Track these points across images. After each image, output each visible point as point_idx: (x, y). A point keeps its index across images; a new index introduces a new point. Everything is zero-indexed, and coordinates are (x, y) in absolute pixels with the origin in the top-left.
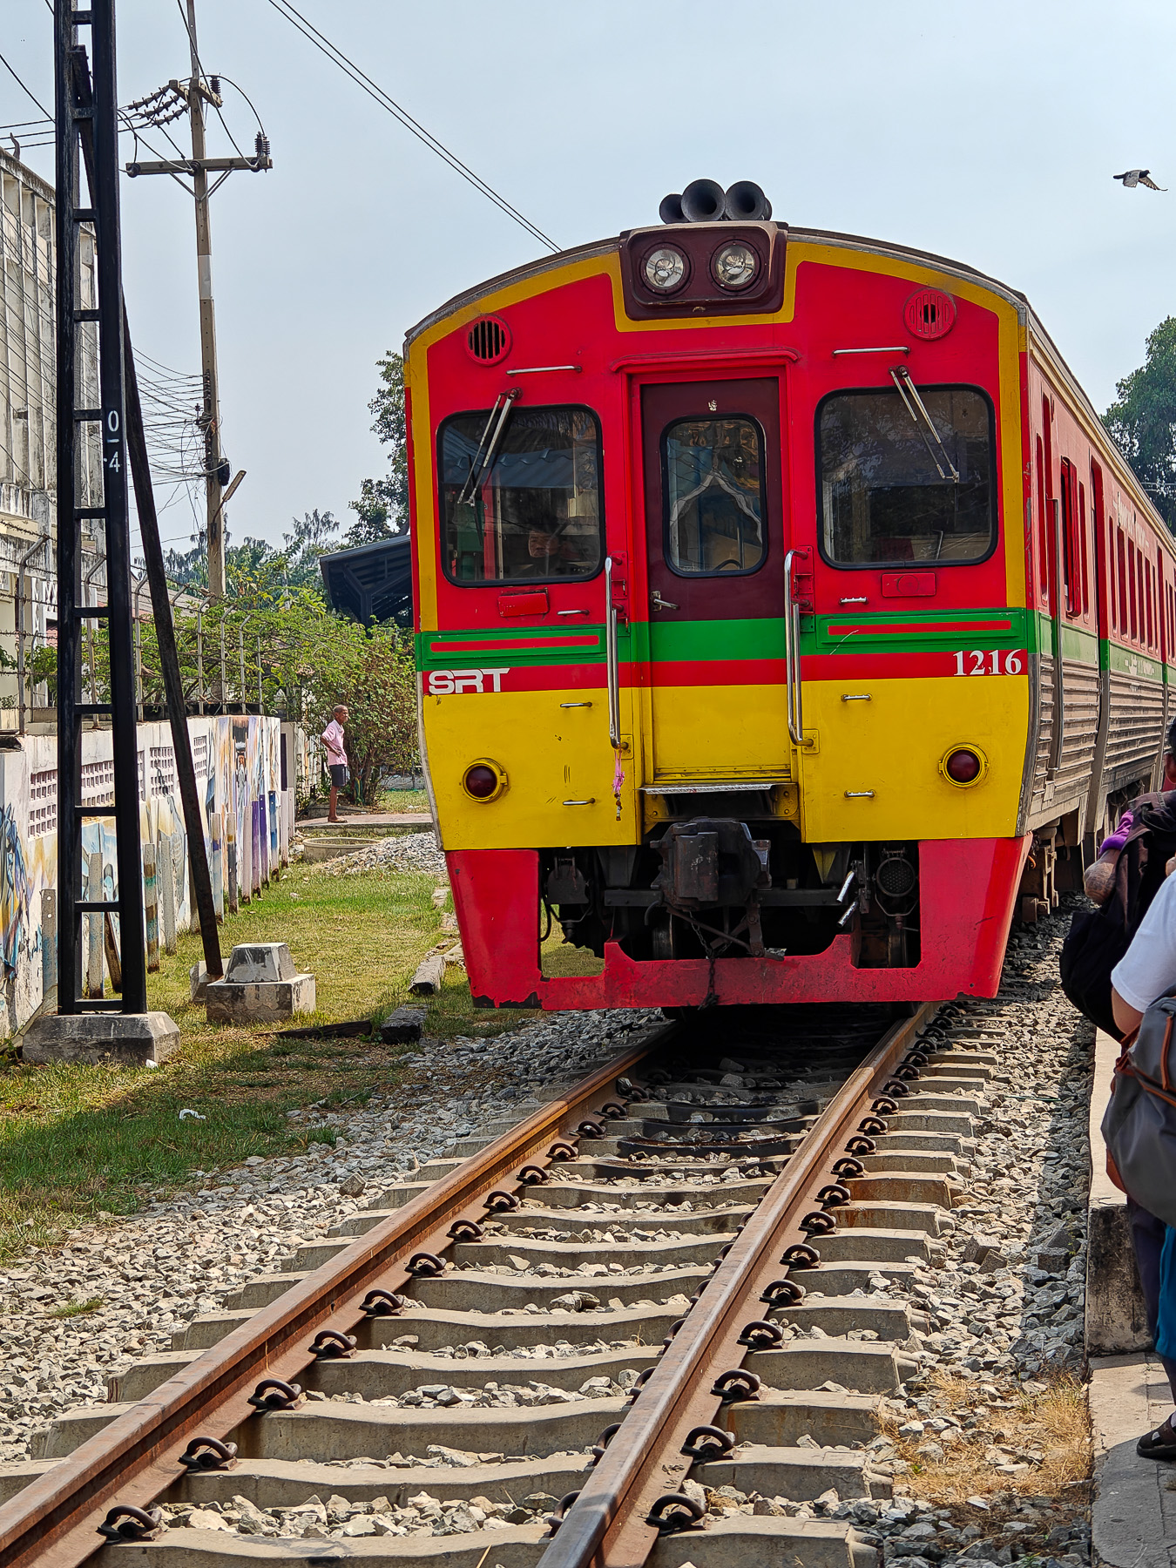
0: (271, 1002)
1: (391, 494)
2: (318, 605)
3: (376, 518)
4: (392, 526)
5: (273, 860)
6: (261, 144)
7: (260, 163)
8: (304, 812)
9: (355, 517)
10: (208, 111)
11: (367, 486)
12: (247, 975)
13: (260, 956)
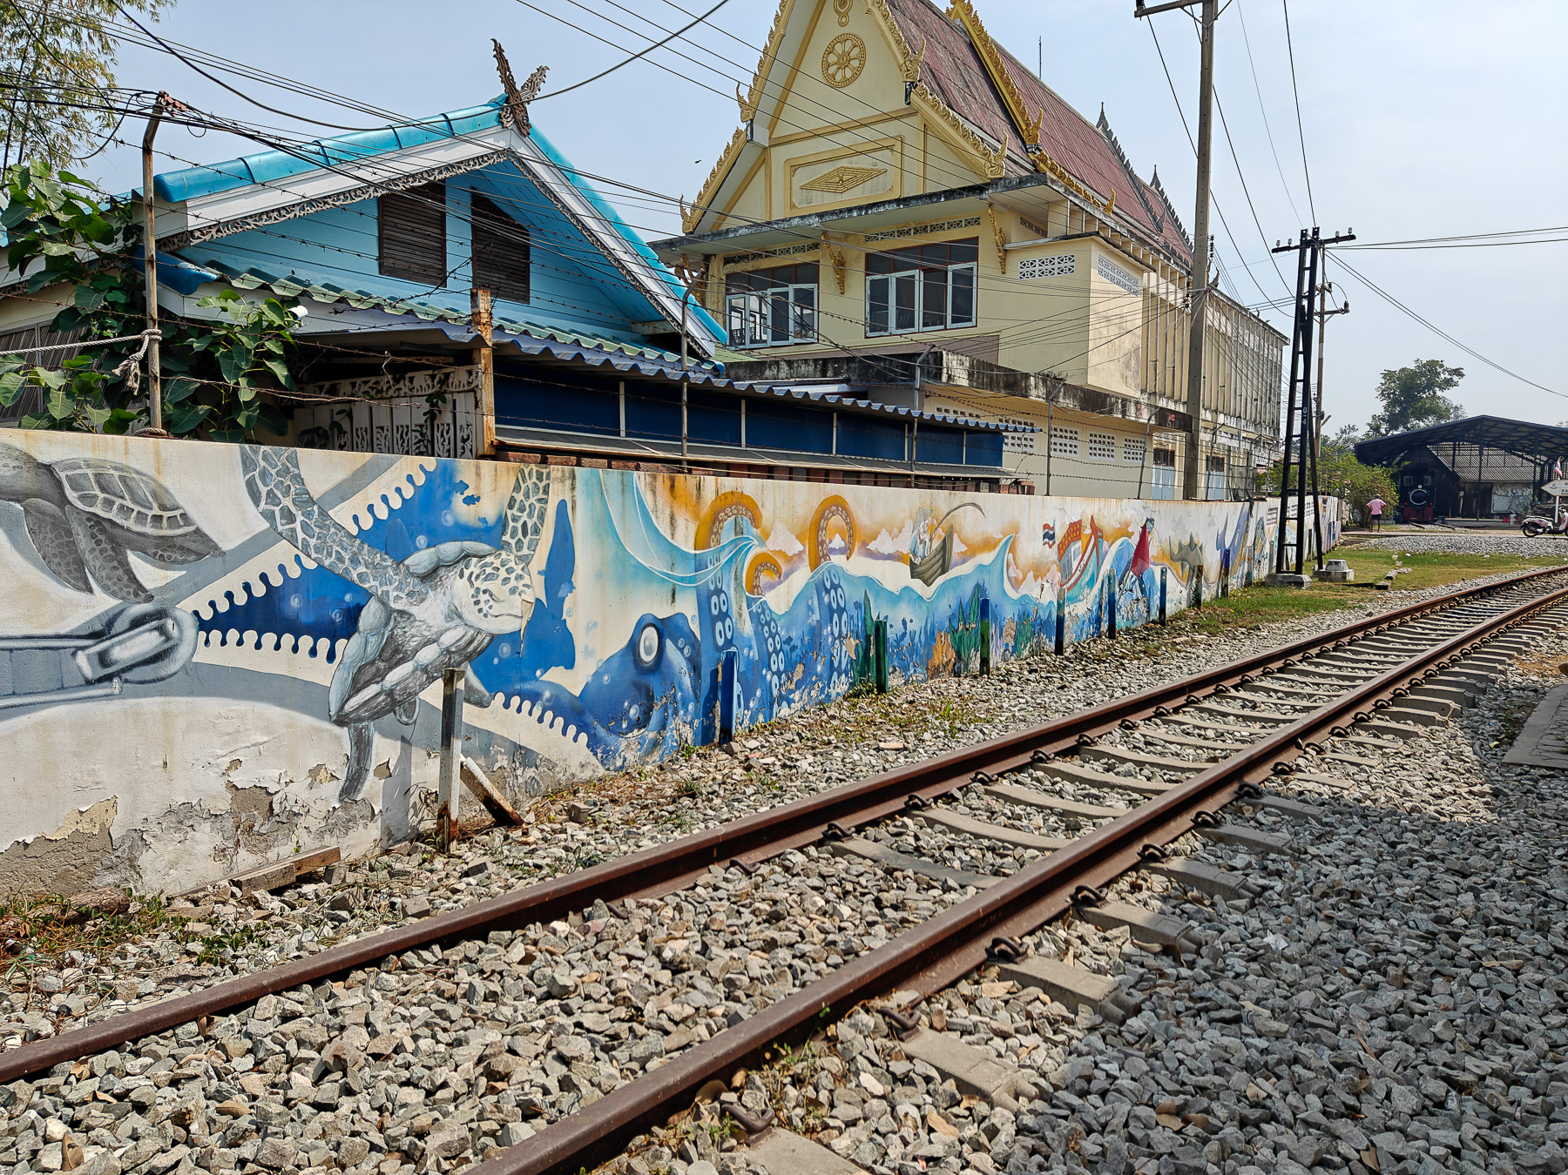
0: (1340, 577)
1: (1383, 420)
2: (1354, 460)
3: (1376, 429)
4: (1383, 431)
5: (1333, 544)
6: (1346, 305)
7: (1345, 310)
8: (1343, 529)
9: (1368, 428)
10: (1327, 293)
11: (1374, 417)
12: (1332, 569)
13: (1337, 563)
